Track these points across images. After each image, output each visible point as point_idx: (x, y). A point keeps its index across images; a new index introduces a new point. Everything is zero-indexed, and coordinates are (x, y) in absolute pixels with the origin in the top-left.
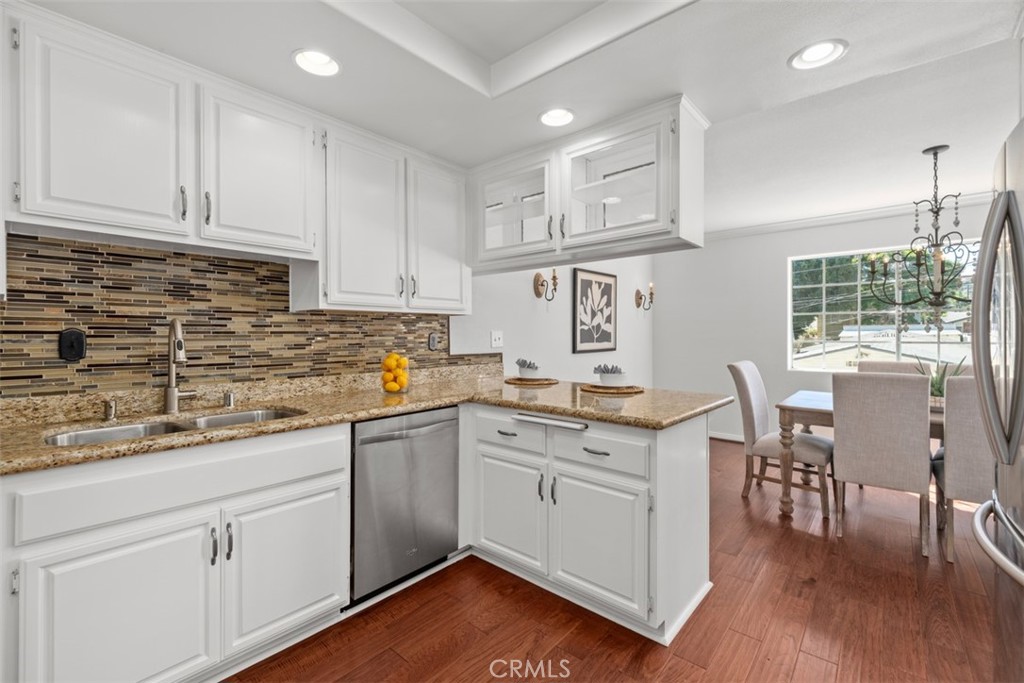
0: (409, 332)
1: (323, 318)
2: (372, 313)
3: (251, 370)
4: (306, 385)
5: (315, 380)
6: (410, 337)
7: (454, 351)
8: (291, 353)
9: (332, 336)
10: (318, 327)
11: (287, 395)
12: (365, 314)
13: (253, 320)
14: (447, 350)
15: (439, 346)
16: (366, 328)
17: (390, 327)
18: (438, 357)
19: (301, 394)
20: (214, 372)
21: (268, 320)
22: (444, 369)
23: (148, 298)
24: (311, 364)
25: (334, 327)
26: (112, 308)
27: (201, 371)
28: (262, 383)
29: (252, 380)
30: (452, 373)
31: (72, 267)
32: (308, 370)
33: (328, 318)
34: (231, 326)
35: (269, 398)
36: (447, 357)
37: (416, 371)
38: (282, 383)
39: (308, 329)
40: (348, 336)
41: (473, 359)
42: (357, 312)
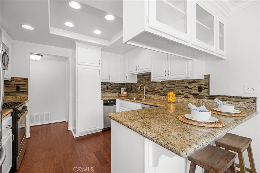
1: (166, 83)
2: (177, 80)
3: (155, 93)
4: (162, 97)
5: (164, 97)
7: (211, 93)
8: (160, 91)
9: (168, 87)
10: (165, 85)
11: (159, 99)
12: (175, 81)
13: (155, 84)
14: (208, 92)
15: (205, 91)
16: (176, 85)
17: (182, 84)
18: (203, 95)
19: (161, 99)
20: (151, 93)
21: (157, 84)
22: (205, 100)
23: (145, 81)
24: (164, 93)
25: (168, 85)
27: (149, 92)
28: (156, 96)
29: (155, 95)
30: (209, 102)
31: (140, 78)
32: (163, 94)
33: (167, 82)
34: (152, 85)
35: (156, 99)
36: (208, 95)
37: (192, 99)
38: (158, 96)
39: (163, 85)
40: (171, 87)
42: (173, 80)
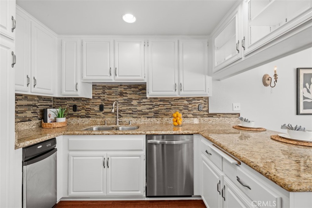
0: (190, 104)
1: (157, 100)
2: (174, 98)
3: (137, 115)
4: (152, 120)
5: (155, 119)
6: (190, 106)
7: (210, 112)
8: (148, 111)
9: (160, 105)
10: (156, 103)
11: (146, 123)
12: (172, 98)
13: (138, 101)
14: (208, 111)
15: (205, 109)
16: (172, 103)
17: (181, 103)
18: (203, 114)
19: (150, 123)
20: (128, 115)
21: (142, 101)
22: (206, 118)
23: (115, 96)
24: (154, 114)
25: (162, 103)
26: (108, 99)
27: (126, 115)
28: (140, 119)
29: (137, 118)
30: (209, 120)
32: (153, 116)
33: (159, 100)
34: (132, 103)
35: (141, 123)
36: (207, 114)
37: (192, 118)
38: (145, 119)
39: (153, 104)
40: (166, 105)
41: (221, 115)
42: (169, 98)
